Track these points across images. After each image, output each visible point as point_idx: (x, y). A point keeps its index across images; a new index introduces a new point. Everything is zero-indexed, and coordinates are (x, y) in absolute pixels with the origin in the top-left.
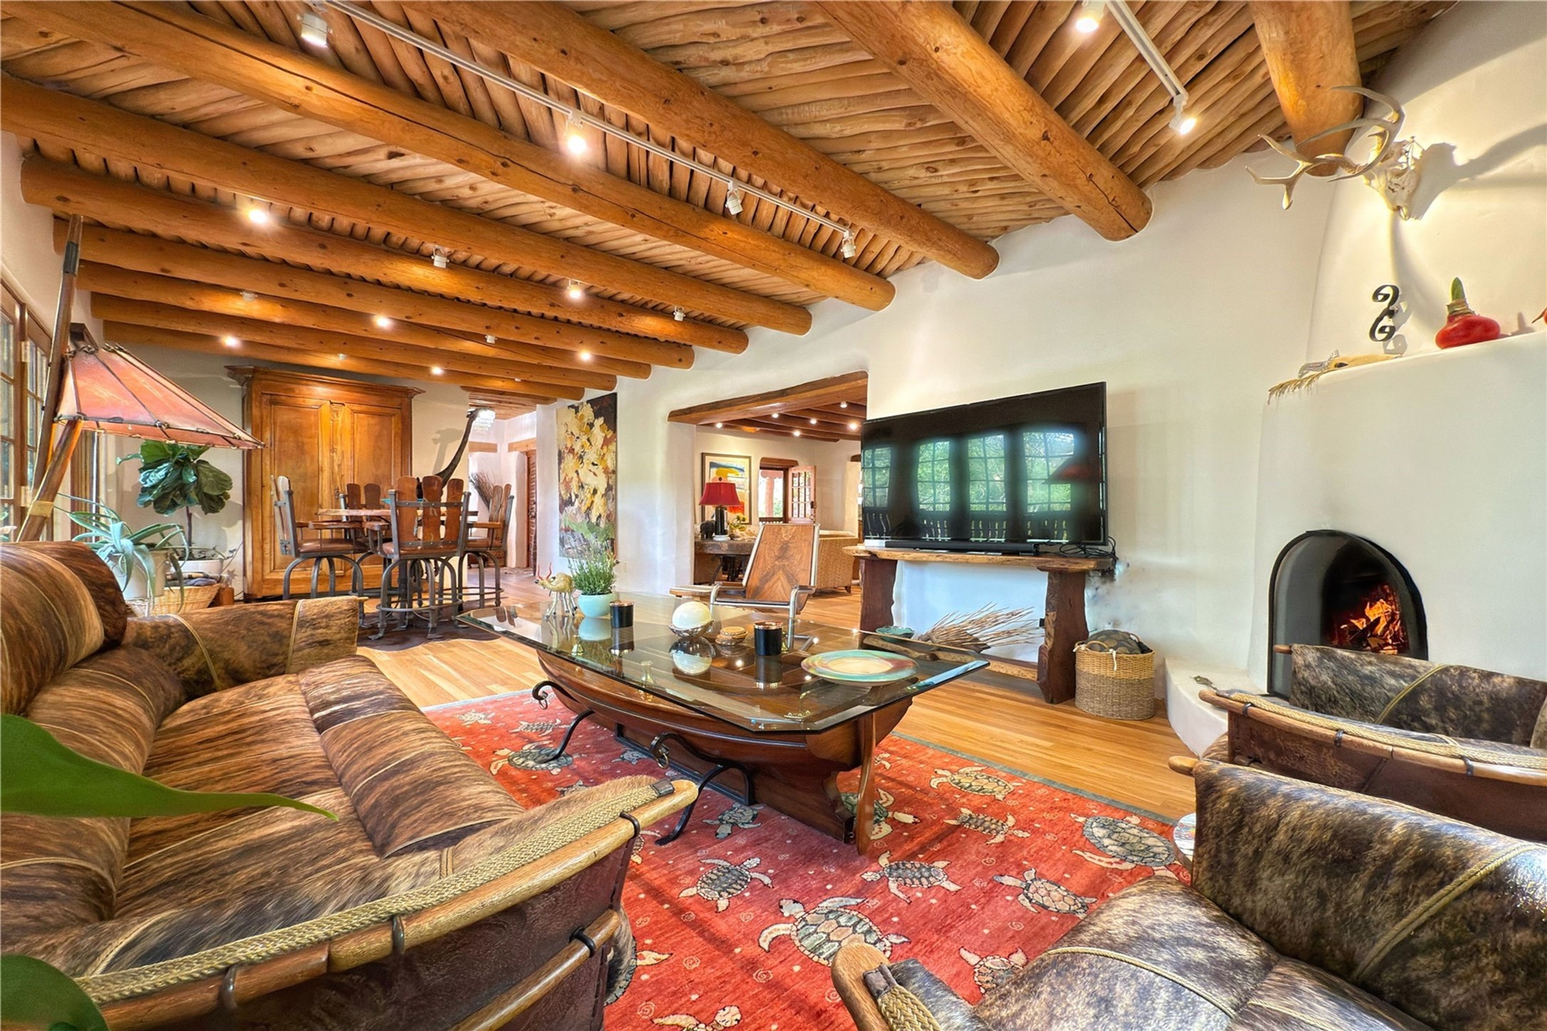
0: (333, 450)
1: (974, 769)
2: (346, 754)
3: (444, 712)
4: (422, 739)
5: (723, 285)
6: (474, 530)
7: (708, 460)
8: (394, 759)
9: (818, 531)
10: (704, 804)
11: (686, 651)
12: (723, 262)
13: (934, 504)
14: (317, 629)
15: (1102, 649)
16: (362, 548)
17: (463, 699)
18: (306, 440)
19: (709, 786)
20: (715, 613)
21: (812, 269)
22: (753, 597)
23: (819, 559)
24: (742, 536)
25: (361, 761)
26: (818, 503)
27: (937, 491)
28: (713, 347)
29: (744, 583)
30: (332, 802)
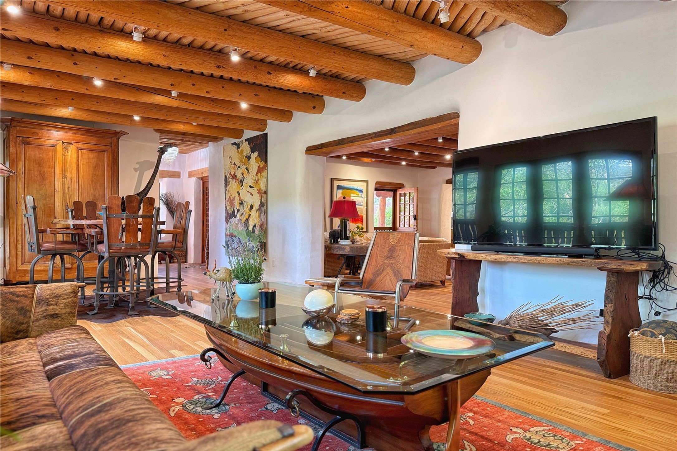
0: (64, 177)
1: (543, 428)
2: (66, 396)
3: (138, 369)
4: (119, 388)
5: (346, 48)
6: (163, 235)
7: (336, 183)
8: (99, 402)
9: (418, 238)
10: (326, 446)
11: (314, 327)
12: (347, 29)
13: (514, 217)
14: (49, 305)
15: (653, 335)
16: (83, 248)
17: (152, 360)
18: (46, 170)
19: (331, 432)
20: (339, 299)
21: (416, 33)
22: (368, 287)
23: (418, 260)
24: (361, 241)
25: (75, 402)
26: (420, 216)
27: (516, 207)
28: (338, 97)
29: (361, 276)
30: (55, 431)
